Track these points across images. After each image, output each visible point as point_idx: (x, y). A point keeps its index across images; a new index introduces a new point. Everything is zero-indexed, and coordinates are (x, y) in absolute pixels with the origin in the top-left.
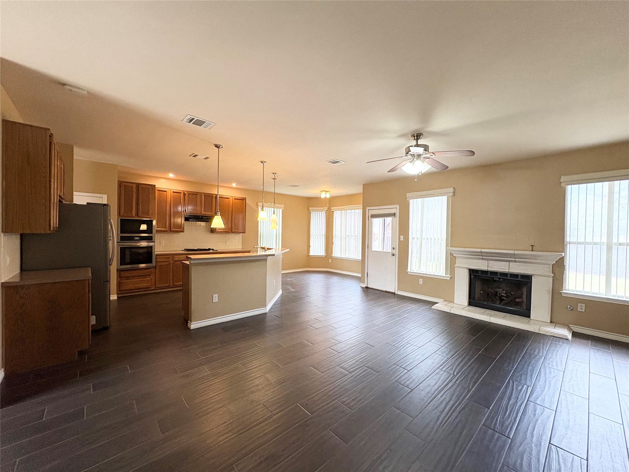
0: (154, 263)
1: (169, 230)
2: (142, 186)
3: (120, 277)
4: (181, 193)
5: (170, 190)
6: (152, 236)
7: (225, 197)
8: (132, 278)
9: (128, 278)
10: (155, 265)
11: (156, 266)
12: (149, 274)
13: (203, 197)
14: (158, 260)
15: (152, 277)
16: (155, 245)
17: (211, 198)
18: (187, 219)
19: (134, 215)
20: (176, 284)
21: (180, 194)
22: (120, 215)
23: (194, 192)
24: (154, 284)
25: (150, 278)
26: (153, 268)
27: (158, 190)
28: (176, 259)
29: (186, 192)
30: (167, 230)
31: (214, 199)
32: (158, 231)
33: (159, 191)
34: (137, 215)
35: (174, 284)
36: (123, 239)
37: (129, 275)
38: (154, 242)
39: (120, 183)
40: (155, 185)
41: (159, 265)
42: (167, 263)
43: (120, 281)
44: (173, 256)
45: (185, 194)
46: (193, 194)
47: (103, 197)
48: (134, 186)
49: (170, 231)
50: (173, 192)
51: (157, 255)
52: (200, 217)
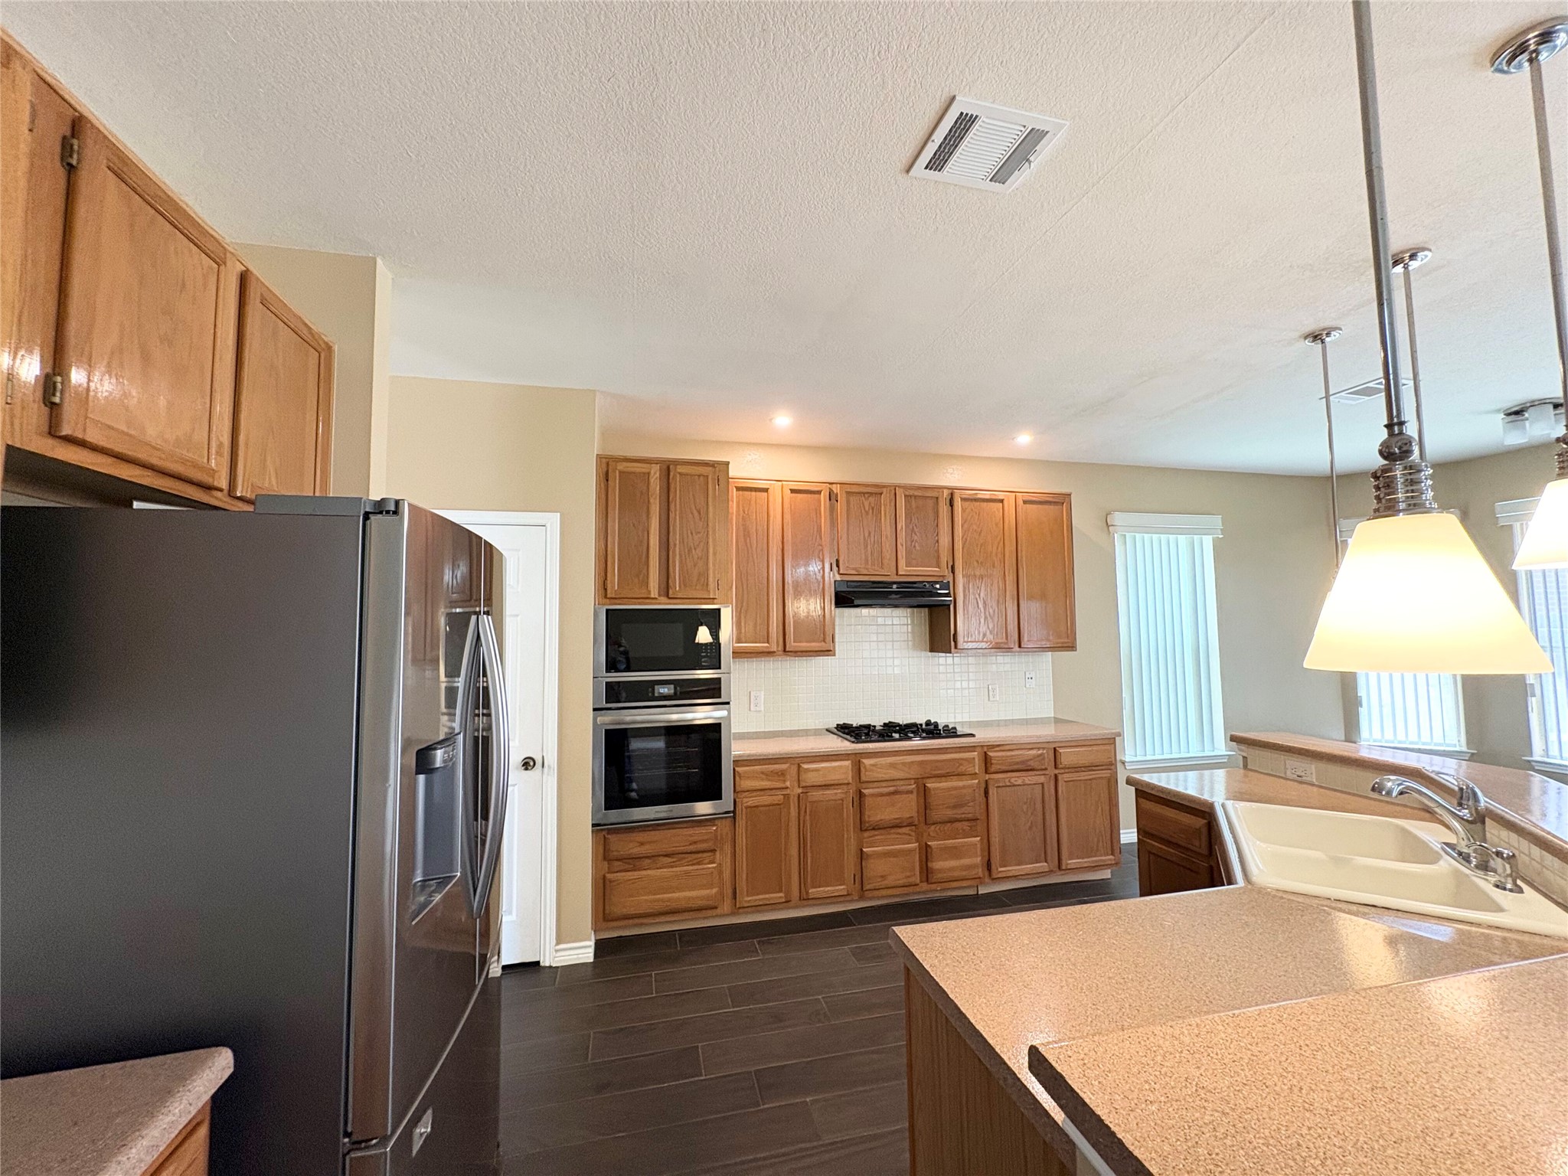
0: (726, 802)
1: (781, 648)
2: (681, 469)
3: (605, 858)
4: (819, 492)
5: (780, 483)
6: (720, 679)
7: (987, 495)
8: (648, 861)
9: (633, 862)
10: (732, 809)
11: (734, 812)
12: (710, 844)
13: (901, 502)
14: (742, 782)
15: (724, 858)
16: (729, 717)
17: (930, 503)
18: (844, 599)
19: (654, 593)
20: (813, 892)
21: (816, 496)
22: (606, 597)
23: (867, 486)
24: (729, 891)
25: (714, 865)
26: (726, 817)
27: (738, 489)
28: (811, 778)
29: (836, 489)
30: (774, 648)
31: (944, 509)
32: (737, 654)
33: (741, 492)
34: (666, 590)
35: (807, 893)
36: (614, 694)
37: (636, 850)
38: (728, 703)
39: (608, 464)
40: (727, 464)
41: (746, 808)
42: (778, 798)
43: (609, 876)
44: (799, 766)
45: (833, 497)
46: (864, 493)
47: (548, 526)
48: (655, 472)
49: (785, 651)
50: (793, 491)
51: (737, 762)
52: (895, 586)
